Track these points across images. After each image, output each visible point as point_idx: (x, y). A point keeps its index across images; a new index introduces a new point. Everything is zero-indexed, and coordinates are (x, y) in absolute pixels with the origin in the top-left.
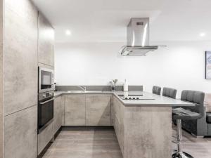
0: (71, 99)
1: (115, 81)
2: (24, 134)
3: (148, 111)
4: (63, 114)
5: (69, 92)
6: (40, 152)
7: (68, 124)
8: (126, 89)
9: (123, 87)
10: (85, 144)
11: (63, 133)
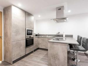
0: (41, 39)
1: (59, 33)
2: (20, 47)
3: (57, 45)
4: (39, 44)
5: (42, 36)
6: (26, 54)
7: (40, 47)
8: (64, 36)
9: (63, 35)
10: (42, 55)
11: (38, 50)
